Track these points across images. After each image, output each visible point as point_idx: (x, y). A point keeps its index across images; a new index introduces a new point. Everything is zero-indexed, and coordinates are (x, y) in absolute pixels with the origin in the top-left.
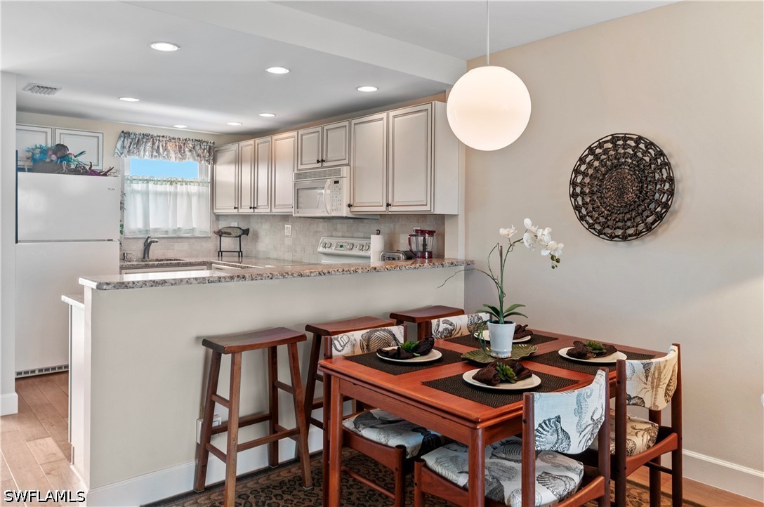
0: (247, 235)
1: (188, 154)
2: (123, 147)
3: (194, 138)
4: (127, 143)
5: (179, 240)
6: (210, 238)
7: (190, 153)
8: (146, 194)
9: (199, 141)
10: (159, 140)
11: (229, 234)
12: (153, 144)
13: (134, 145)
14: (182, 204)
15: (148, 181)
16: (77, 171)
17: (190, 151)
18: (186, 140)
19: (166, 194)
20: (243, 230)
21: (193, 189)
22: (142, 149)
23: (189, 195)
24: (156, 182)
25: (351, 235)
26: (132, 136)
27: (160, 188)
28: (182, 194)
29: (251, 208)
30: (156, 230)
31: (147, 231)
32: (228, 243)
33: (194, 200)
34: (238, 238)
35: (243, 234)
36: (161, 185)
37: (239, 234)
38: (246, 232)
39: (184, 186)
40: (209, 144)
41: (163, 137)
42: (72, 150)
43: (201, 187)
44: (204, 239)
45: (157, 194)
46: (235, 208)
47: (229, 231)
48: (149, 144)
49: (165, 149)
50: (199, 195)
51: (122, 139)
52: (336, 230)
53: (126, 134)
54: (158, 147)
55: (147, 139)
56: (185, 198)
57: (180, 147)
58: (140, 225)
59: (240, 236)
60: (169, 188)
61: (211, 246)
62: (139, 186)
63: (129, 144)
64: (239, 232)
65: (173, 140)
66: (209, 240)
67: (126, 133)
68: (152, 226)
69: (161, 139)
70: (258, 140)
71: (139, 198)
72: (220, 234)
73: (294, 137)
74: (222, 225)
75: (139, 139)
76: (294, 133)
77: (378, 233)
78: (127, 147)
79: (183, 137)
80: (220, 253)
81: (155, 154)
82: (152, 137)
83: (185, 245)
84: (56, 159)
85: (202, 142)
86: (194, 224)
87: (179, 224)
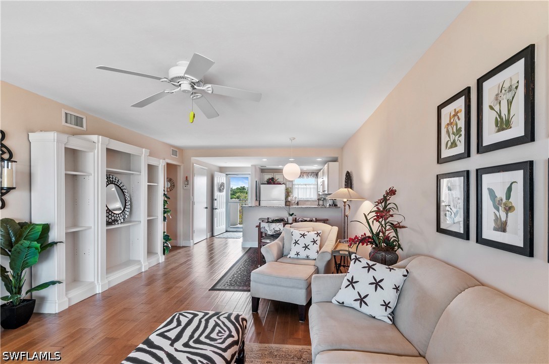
8: (298, 188)
11: (321, 200)
14: (308, 191)
15: (299, 185)
16: (276, 184)
19: (304, 188)
20: (324, 198)
21: (312, 186)
23: (310, 188)
24: (301, 185)
27: (302, 186)
28: (308, 188)
30: (301, 198)
31: (298, 199)
32: (321, 202)
33: (312, 190)
39: (309, 186)
42: (275, 178)
43: (314, 186)
44: (315, 201)
45: (302, 188)
46: (323, 192)
60: (305, 186)
61: (317, 203)
62: (296, 186)
68: (300, 197)
71: (296, 190)
72: (319, 200)
80: (319, 205)
83: (309, 203)
84: (271, 181)
85: (314, 172)
86: (312, 197)
87: (308, 197)
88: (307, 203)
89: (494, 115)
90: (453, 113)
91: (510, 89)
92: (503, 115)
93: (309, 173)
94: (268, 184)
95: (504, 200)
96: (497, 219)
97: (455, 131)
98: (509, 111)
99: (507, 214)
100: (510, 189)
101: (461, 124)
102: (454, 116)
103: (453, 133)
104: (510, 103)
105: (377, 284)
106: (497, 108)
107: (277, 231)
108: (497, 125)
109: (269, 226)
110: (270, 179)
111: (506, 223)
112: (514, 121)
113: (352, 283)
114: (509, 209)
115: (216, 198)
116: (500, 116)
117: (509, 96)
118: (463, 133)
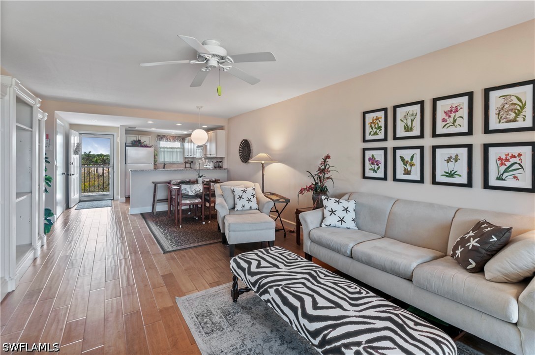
4: (159, 138)
6: (183, 164)
8: (164, 152)
10: (168, 137)
11: (188, 163)
12: (166, 138)
14: (175, 155)
15: (165, 148)
16: (143, 147)
17: (177, 139)
19: (170, 151)
21: (178, 150)
22: (163, 139)
23: (177, 152)
24: (167, 148)
26: (160, 136)
27: (168, 150)
28: (175, 152)
30: (167, 162)
31: (165, 162)
32: (188, 165)
33: (178, 154)
34: (190, 164)
38: (192, 162)
39: (176, 149)
42: (142, 141)
43: (181, 150)
44: (181, 164)
45: (167, 151)
49: (170, 139)
50: (180, 152)
53: (158, 136)
54: (168, 139)
55: (164, 137)
58: (163, 160)
60: (172, 150)
61: (184, 166)
62: (163, 150)
64: (190, 162)
65: (171, 137)
68: (166, 160)
71: (162, 153)
72: (186, 163)
74: (187, 160)
75: (162, 137)
80: (185, 168)
81: (167, 141)
82: (166, 136)
83: (176, 166)
84: (137, 144)
85: (180, 137)
86: (179, 160)
87: (174, 160)
88: (173, 166)
89: (403, 124)
90: (375, 118)
91: (412, 115)
92: (408, 125)
93: (175, 137)
94: (132, 146)
95: (410, 161)
96: (405, 170)
97: (377, 126)
98: (412, 124)
99: (411, 167)
100: (412, 157)
101: (382, 124)
102: (376, 119)
103: (375, 128)
104: (412, 121)
105: (346, 210)
106: (405, 121)
107: (198, 191)
108: (405, 129)
109: (190, 188)
110: (135, 141)
111: (411, 171)
112: (414, 129)
113: (332, 212)
114: (412, 165)
115: (72, 162)
116: (407, 125)
117: (412, 118)
118: (383, 129)
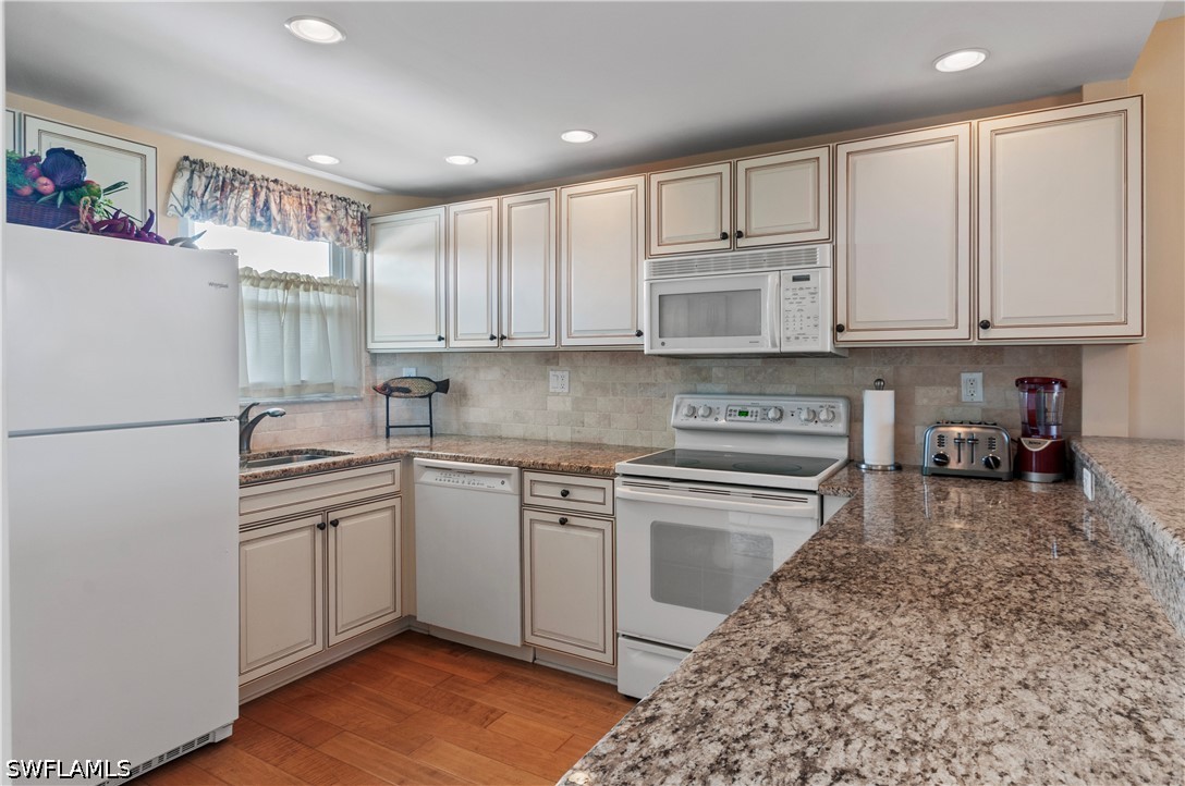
0: (446, 392)
1: (324, 225)
2: (190, 194)
3: (335, 194)
4: (198, 185)
5: (306, 407)
6: (361, 400)
7: (327, 224)
9: (345, 200)
10: (268, 188)
12: (256, 194)
13: (215, 191)
17: (329, 219)
18: (319, 194)
19: (276, 308)
20: (436, 383)
21: (330, 299)
22: (231, 202)
25: (758, 391)
26: (209, 171)
27: (264, 295)
28: (308, 311)
29: (492, 338)
34: (427, 399)
35: (437, 391)
36: (267, 288)
37: (427, 392)
38: (443, 386)
39: (312, 293)
40: (361, 209)
41: (276, 181)
43: (343, 297)
44: (352, 404)
45: (258, 307)
46: (440, 339)
47: (407, 386)
48: (248, 194)
49: (280, 209)
50: (340, 313)
51: (187, 174)
52: (707, 379)
53: (193, 165)
54: (266, 203)
55: (242, 183)
56: (314, 318)
57: (310, 209)
59: (430, 396)
61: (363, 416)
63: (203, 188)
64: (427, 388)
65: (294, 192)
66: (359, 403)
67: (194, 162)
69: (272, 185)
70: (507, 200)
72: (388, 390)
73: (636, 187)
74: (384, 375)
75: (224, 179)
76: (638, 180)
77: (880, 385)
78: (199, 195)
79: (315, 188)
80: (389, 430)
81: (259, 218)
82: (252, 178)
